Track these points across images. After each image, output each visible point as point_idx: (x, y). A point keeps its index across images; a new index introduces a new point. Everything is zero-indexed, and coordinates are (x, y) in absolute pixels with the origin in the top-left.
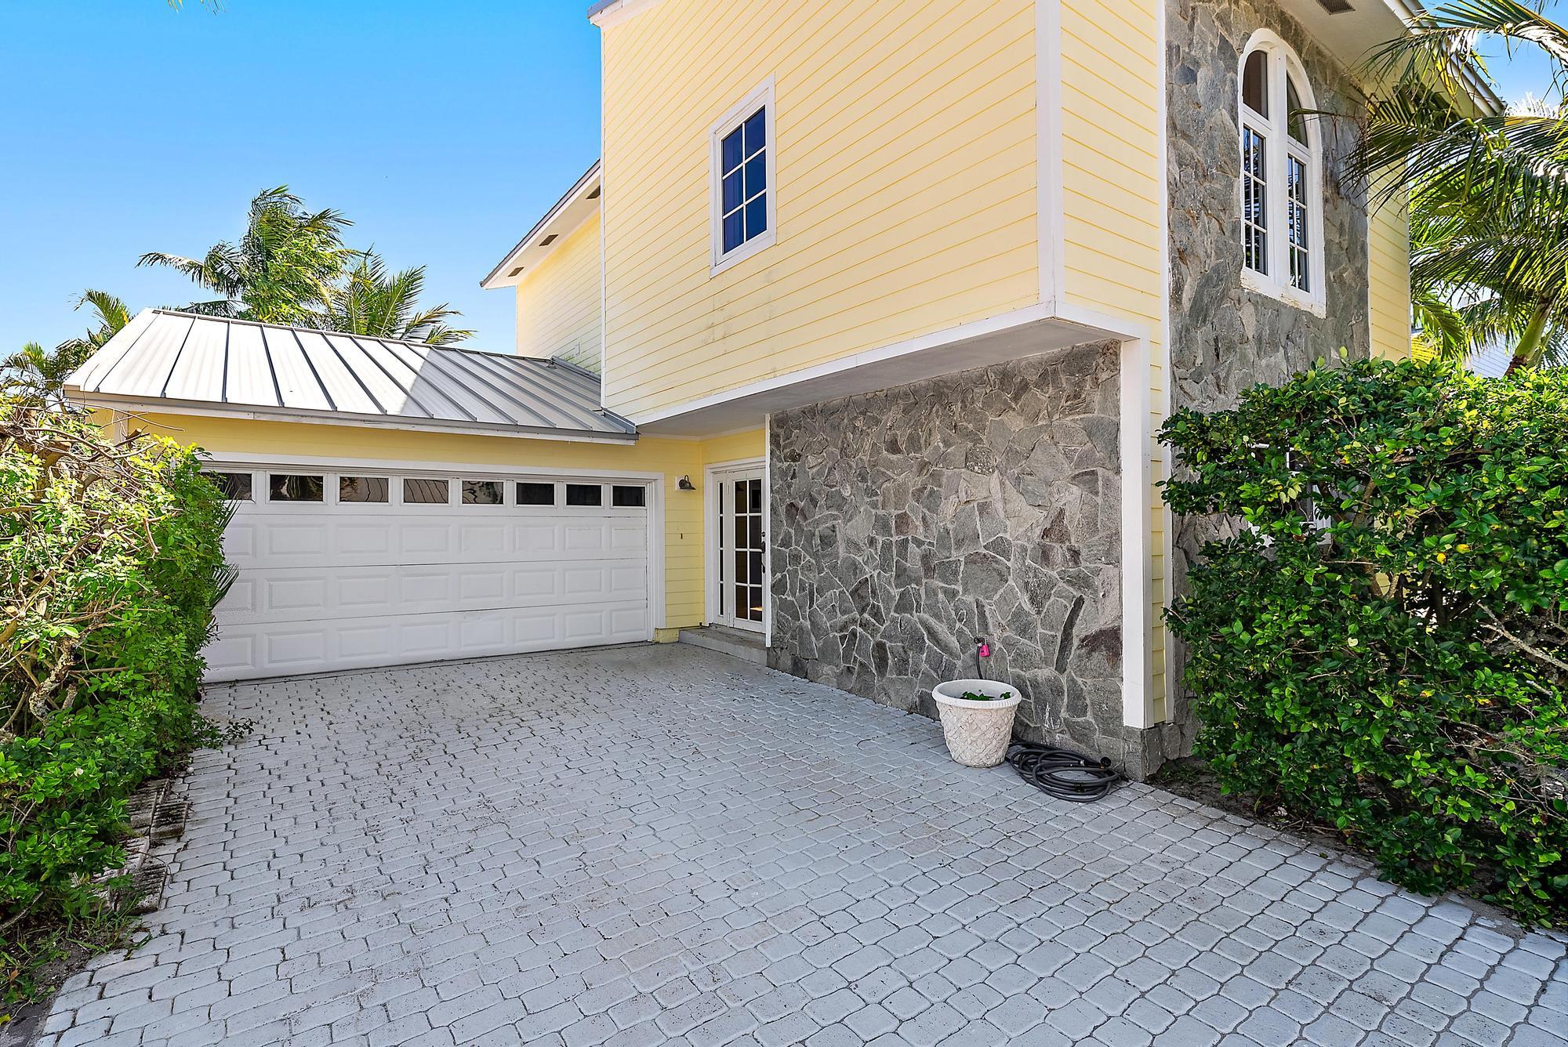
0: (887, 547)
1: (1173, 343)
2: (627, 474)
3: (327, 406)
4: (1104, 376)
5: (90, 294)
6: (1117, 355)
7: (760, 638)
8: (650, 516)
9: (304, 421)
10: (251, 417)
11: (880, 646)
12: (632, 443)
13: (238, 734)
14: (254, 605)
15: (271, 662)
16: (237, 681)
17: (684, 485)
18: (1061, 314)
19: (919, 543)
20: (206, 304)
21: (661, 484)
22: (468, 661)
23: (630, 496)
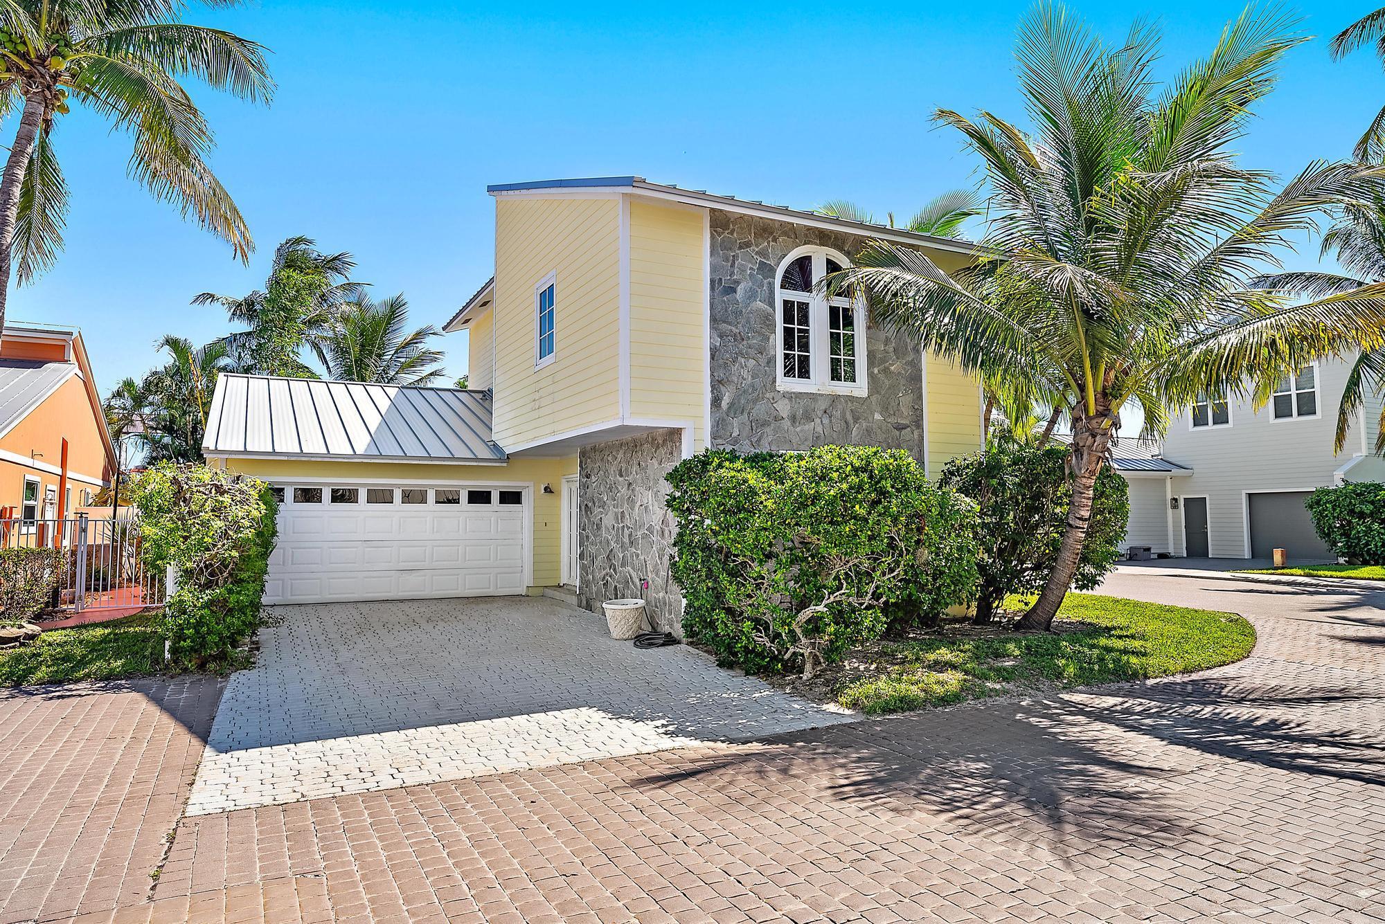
0: (618, 528)
1: (712, 427)
2: (510, 485)
3: (326, 452)
4: (678, 444)
5: (167, 341)
6: (680, 434)
7: (574, 588)
8: (524, 512)
9: (313, 459)
10: (286, 458)
11: (616, 587)
12: (505, 465)
13: (277, 622)
14: (284, 562)
15: (292, 595)
16: (275, 605)
17: (548, 490)
18: (627, 423)
19: (628, 528)
20: (241, 334)
21: (531, 489)
22: (402, 601)
23: (512, 498)
